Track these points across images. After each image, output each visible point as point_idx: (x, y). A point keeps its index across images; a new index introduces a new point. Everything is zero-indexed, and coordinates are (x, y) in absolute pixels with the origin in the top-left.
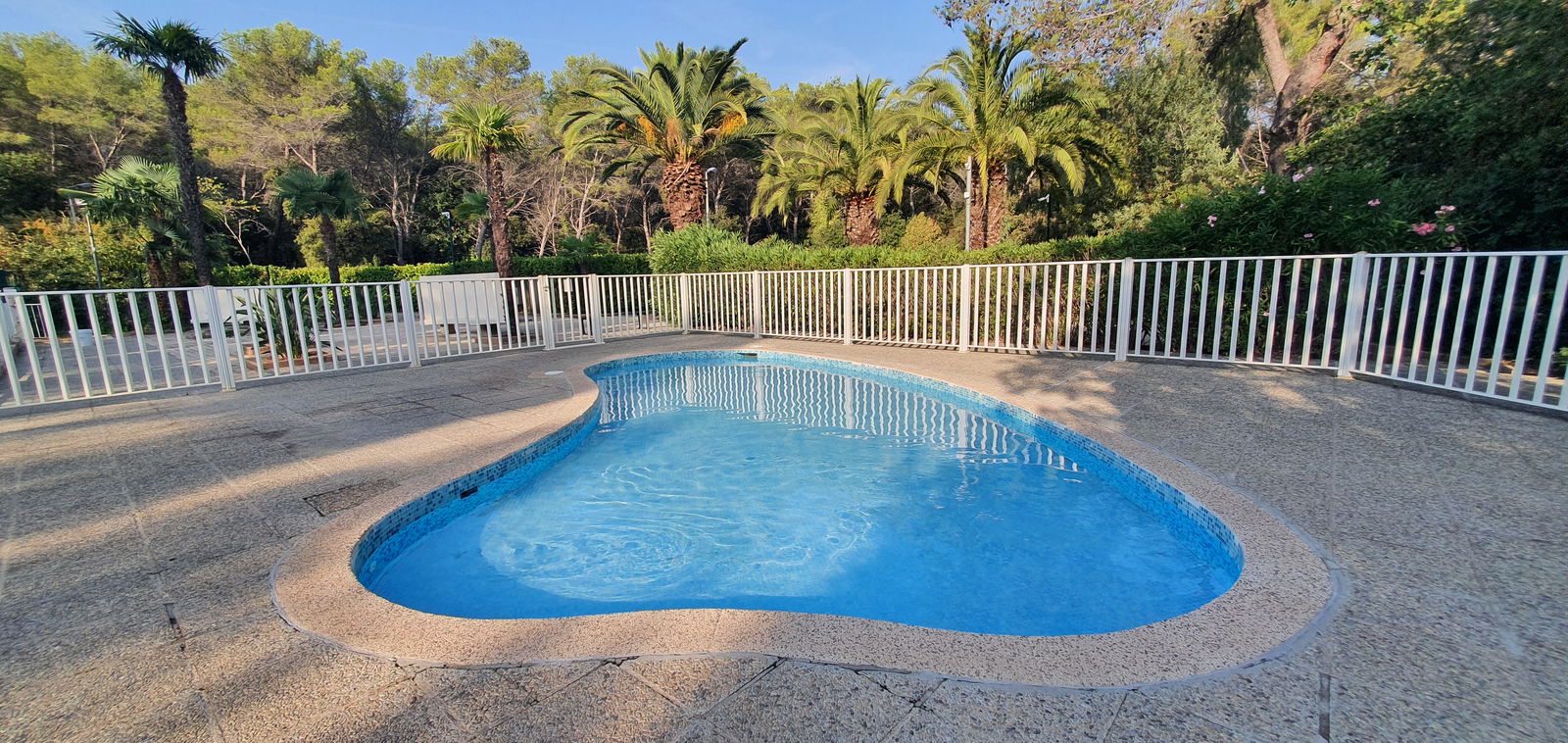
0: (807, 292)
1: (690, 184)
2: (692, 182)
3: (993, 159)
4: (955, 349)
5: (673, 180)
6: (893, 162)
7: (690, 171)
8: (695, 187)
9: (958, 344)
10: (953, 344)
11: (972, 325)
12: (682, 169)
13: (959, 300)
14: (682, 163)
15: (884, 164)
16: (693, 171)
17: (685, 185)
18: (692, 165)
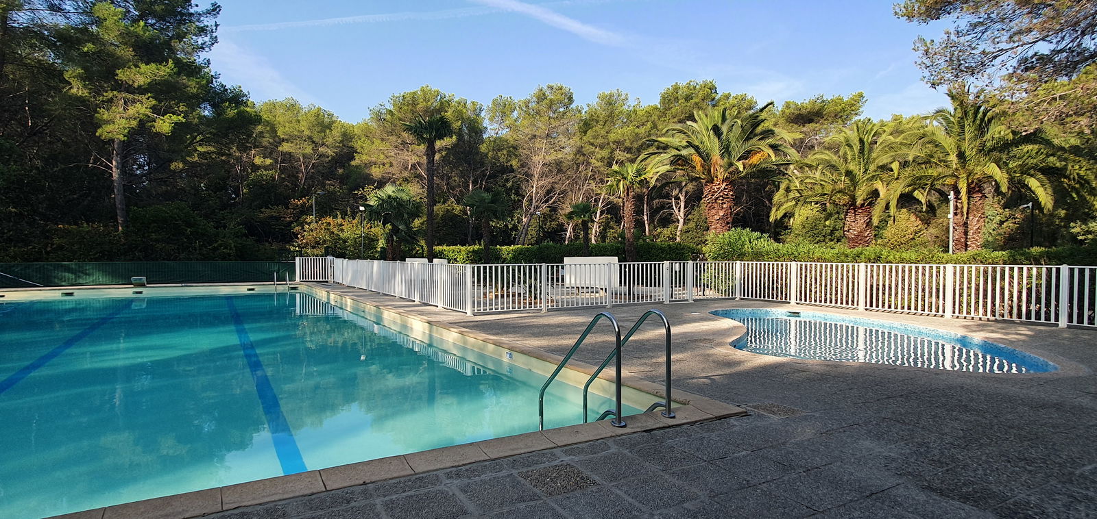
0: (826, 276)
1: (725, 198)
2: (726, 197)
3: (973, 182)
4: (942, 316)
5: (713, 195)
6: (888, 184)
7: (725, 189)
8: (728, 200)
9: (944, 312)
10: (941, 312)
11: (954, 302)
12: (719, 188)
13: (944, 286)
14: (719, 184)
15: (879, 186)
16: (727, 189)
17: (721, 198)
18: (726, 185)
